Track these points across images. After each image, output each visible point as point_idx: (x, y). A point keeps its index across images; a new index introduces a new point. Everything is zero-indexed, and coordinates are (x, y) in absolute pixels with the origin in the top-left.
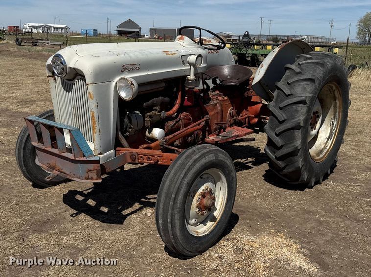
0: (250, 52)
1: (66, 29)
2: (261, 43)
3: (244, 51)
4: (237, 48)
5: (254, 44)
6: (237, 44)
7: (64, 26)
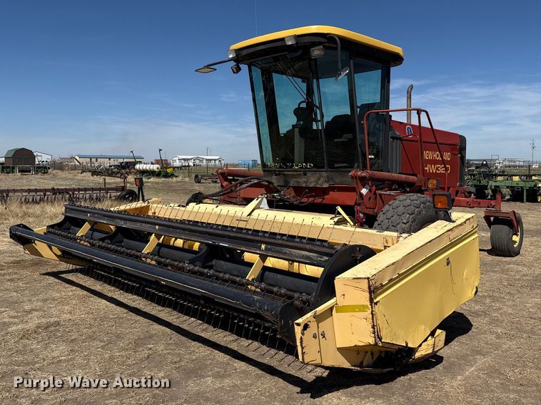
0: (492, 184)
1: (220, 161)
2: (506, 173)
3: (484, 182)
4: (474, 179)
5: (496, 175)
6: (474, 175)
7: (217, 158)
